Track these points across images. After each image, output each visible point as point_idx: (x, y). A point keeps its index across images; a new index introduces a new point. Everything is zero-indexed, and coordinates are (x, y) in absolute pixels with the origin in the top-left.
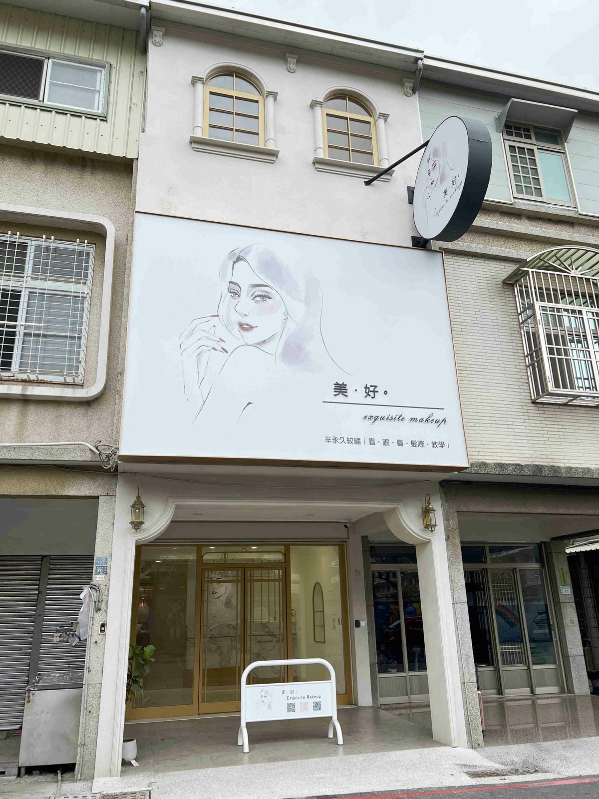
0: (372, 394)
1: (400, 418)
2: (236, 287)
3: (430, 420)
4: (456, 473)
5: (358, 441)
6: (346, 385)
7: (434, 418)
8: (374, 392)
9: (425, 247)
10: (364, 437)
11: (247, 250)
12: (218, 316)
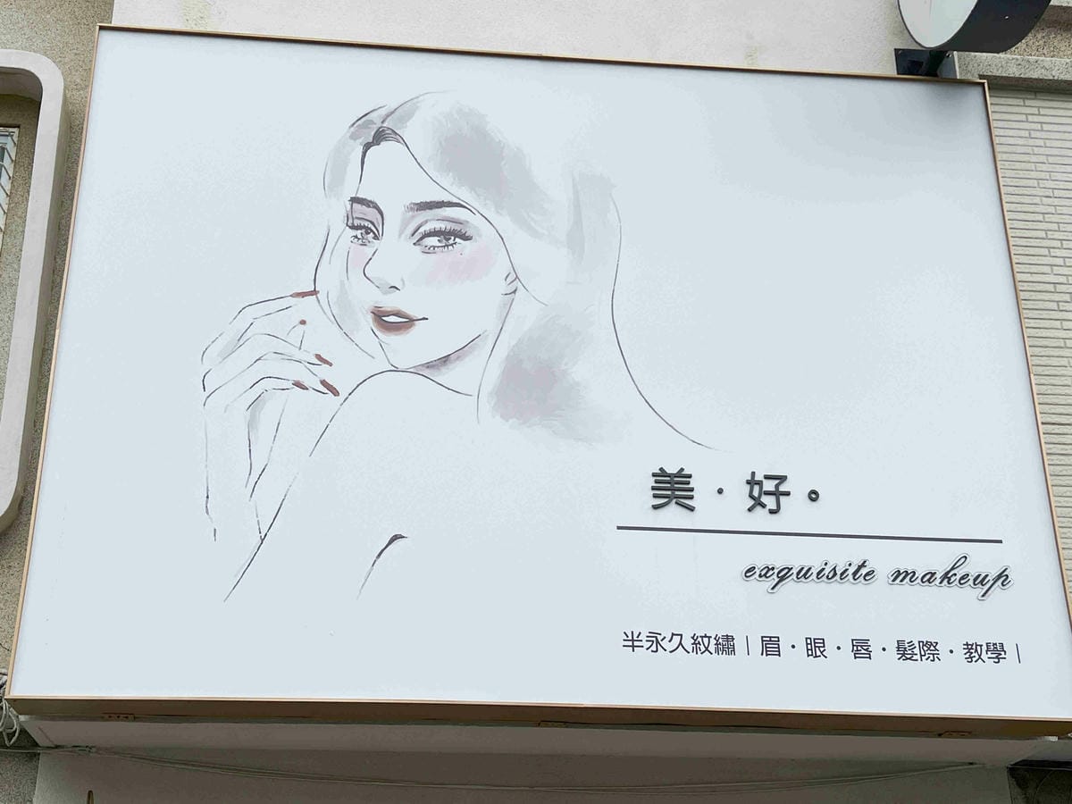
0: (770, 502)
1: (862, 573)
2: (371, 213)
3: (958, 577)
4: (1054, 739)
5: (726, 645)
6: (690, 476)
7: (972, 568)
8: (777, 494)
9: (936, 75)
10: (748, 632)
11: (405, 110)
12: (314, 292)
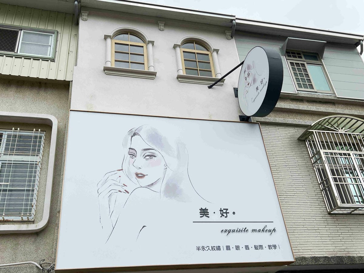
0: (225, 215)
1: (246, 230)
2: (134, 151)
3: (265, 230)
4: (287, 266)
5: (219, 248)
6: (208, 210)
7: (268, 228)
8: (226, 213)
9: (248, 121)
10: (223, 245)
11: (140, 129)
12: (122, 170)
